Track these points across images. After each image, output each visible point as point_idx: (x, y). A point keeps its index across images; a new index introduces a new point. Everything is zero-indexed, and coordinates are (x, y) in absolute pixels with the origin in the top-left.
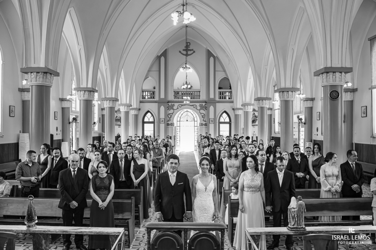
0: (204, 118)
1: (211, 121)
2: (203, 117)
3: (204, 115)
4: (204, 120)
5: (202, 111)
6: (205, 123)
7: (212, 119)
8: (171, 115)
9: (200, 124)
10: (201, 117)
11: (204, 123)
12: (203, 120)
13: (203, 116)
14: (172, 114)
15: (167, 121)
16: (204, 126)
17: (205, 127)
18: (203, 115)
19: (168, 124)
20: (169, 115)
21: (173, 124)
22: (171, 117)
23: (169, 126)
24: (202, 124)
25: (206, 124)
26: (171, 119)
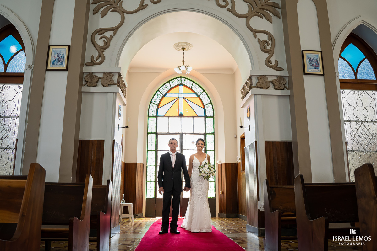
0: (270, 52)
1: (310, 60)
2: (264, 51)
3: (271, 38)
4: (273, 60)
5: (258, 23)
6: (278, 73)
7: (312, 55)
8: (108, 34)
9: (255, 81)
10: (258, 46)
11: (272, 73)
12: (268, 62)
13: (263, 45)
14: (115, 30)
15: (88, 65)
16: (271, 91)
17: (279, 92)
18: (264, 37)
19: (91, 74)
20: (97, 37)
21: (116, 79)
22: (107, 45)
23: (93, 89)
24: (261, 78)
25: (280, 78)
26: (107, 53)
